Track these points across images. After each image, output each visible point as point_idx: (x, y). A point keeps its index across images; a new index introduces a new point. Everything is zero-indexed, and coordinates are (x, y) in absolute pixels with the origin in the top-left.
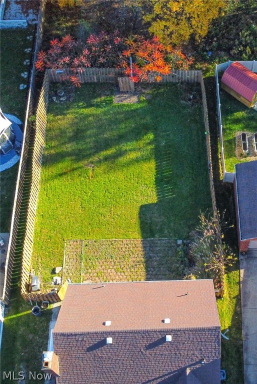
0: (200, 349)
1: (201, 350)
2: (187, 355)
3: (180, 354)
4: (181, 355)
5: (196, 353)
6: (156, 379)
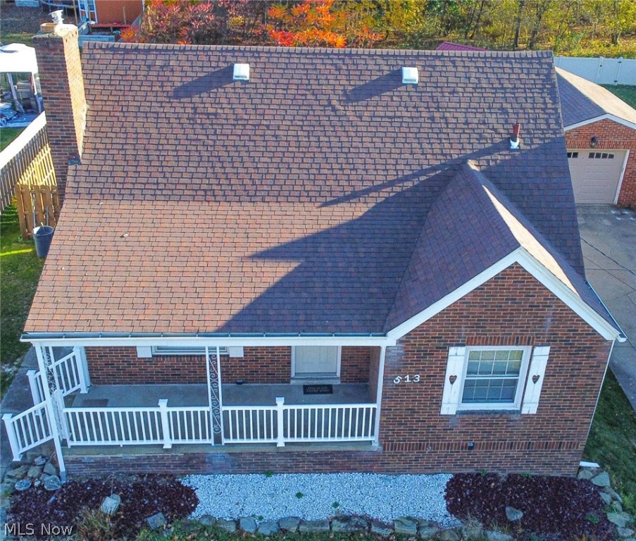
0: (502, 108)
1: (503, 111)
2: (467, 123)
3: (446, 118)
4: (447, 123)
5: (492, 119)
6: (376, 189)
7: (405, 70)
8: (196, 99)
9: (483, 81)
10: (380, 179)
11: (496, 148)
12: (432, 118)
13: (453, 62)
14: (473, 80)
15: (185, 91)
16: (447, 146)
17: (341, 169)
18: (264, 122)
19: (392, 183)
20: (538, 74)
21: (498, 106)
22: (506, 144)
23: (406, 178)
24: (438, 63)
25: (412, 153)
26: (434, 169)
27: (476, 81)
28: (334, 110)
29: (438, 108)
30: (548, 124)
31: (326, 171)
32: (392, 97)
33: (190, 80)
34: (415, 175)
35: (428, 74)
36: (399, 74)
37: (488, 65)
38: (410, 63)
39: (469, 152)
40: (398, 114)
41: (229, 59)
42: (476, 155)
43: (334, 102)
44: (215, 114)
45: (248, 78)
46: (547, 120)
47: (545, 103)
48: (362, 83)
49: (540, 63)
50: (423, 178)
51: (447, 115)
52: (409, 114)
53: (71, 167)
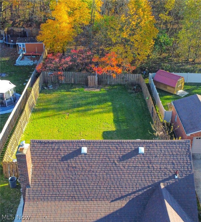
0: (172, 163)
1: (173, 163)
2: (160, 169)
3: (153, 167)
4: (154, 169)
5: (169, 167)
6: (129, 195)
7: (140, 148)
8: (69, 161)
9: (166, 152)
10: (131, 191)
11: (170, 178)
12: (149, 167)
13: (156, 145)
14: (163, 152)
15: (65, 158)
16: (154, 177)
17: (118, 187)
18: (92, 170)
19: (134, 193)
20: (185, 149)
21: (171, 161)
22: (174, 176)
23: (139, 190)
24: (151, 145)
25: (142, 181)
26: (149, 186)
27: (164, 152)
28: (115, 164)
29: (151, 163)
30: (188, 168)
31: (113, 188)
32: (135, 159)
33: (67, 154)
34: (143, 189)
35: (147, 150)
36: (137, 150)
37: (168, 146)
38: (141, 145)
39: (161, 180)
40: (137, 165)
41: (80, 145)
42: (163, 181)
43: (116, 162)
44: (75, 167)
45: (86, 153)
46: (187, 167)
47: (187, 160)
48: (125, 154)
49: (186, 145)
50: (145, 190)
51: (154, 165)
52: (141, 165)
53: (27, 189)
